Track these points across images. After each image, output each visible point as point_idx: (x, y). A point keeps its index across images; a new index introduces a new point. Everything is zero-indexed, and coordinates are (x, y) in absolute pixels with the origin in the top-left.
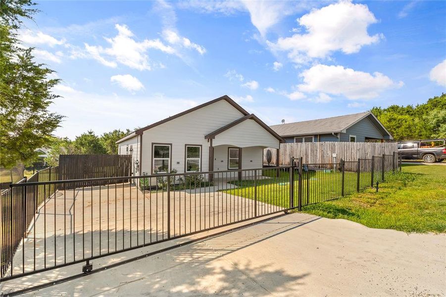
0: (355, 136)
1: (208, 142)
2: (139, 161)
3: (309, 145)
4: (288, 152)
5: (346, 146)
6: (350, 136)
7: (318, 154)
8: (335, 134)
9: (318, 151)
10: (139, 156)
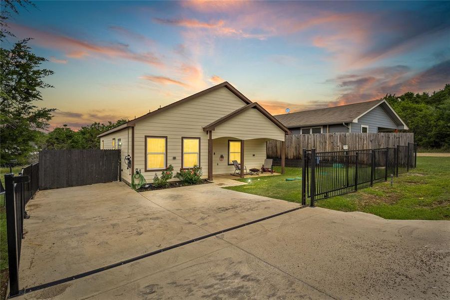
0: (367, 127)
1: (207, 134)
2: (131, 156)
3: (318, 136)
4: (294, 145)
5: (357, 138)
6: (362, 126)
7: (327, 147)
8: (345, 124)
9: (328, 143)
10: (130, 151)
